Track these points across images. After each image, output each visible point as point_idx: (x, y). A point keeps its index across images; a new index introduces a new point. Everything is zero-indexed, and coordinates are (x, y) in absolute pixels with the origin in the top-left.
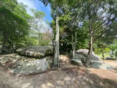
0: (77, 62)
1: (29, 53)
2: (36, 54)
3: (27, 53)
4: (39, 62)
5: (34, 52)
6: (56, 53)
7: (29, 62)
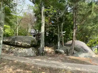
0: (61, 52)
1: (18, 43)
2: (24, 44)
3: (16, 43)
4: (27, 50)
5: (21, 42)
6: (42, 44)
7: (19, 50)
